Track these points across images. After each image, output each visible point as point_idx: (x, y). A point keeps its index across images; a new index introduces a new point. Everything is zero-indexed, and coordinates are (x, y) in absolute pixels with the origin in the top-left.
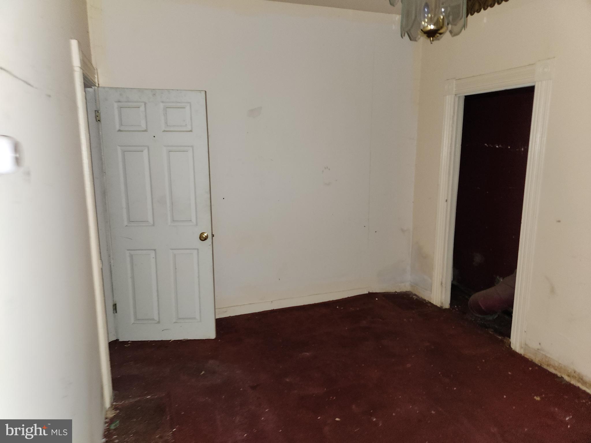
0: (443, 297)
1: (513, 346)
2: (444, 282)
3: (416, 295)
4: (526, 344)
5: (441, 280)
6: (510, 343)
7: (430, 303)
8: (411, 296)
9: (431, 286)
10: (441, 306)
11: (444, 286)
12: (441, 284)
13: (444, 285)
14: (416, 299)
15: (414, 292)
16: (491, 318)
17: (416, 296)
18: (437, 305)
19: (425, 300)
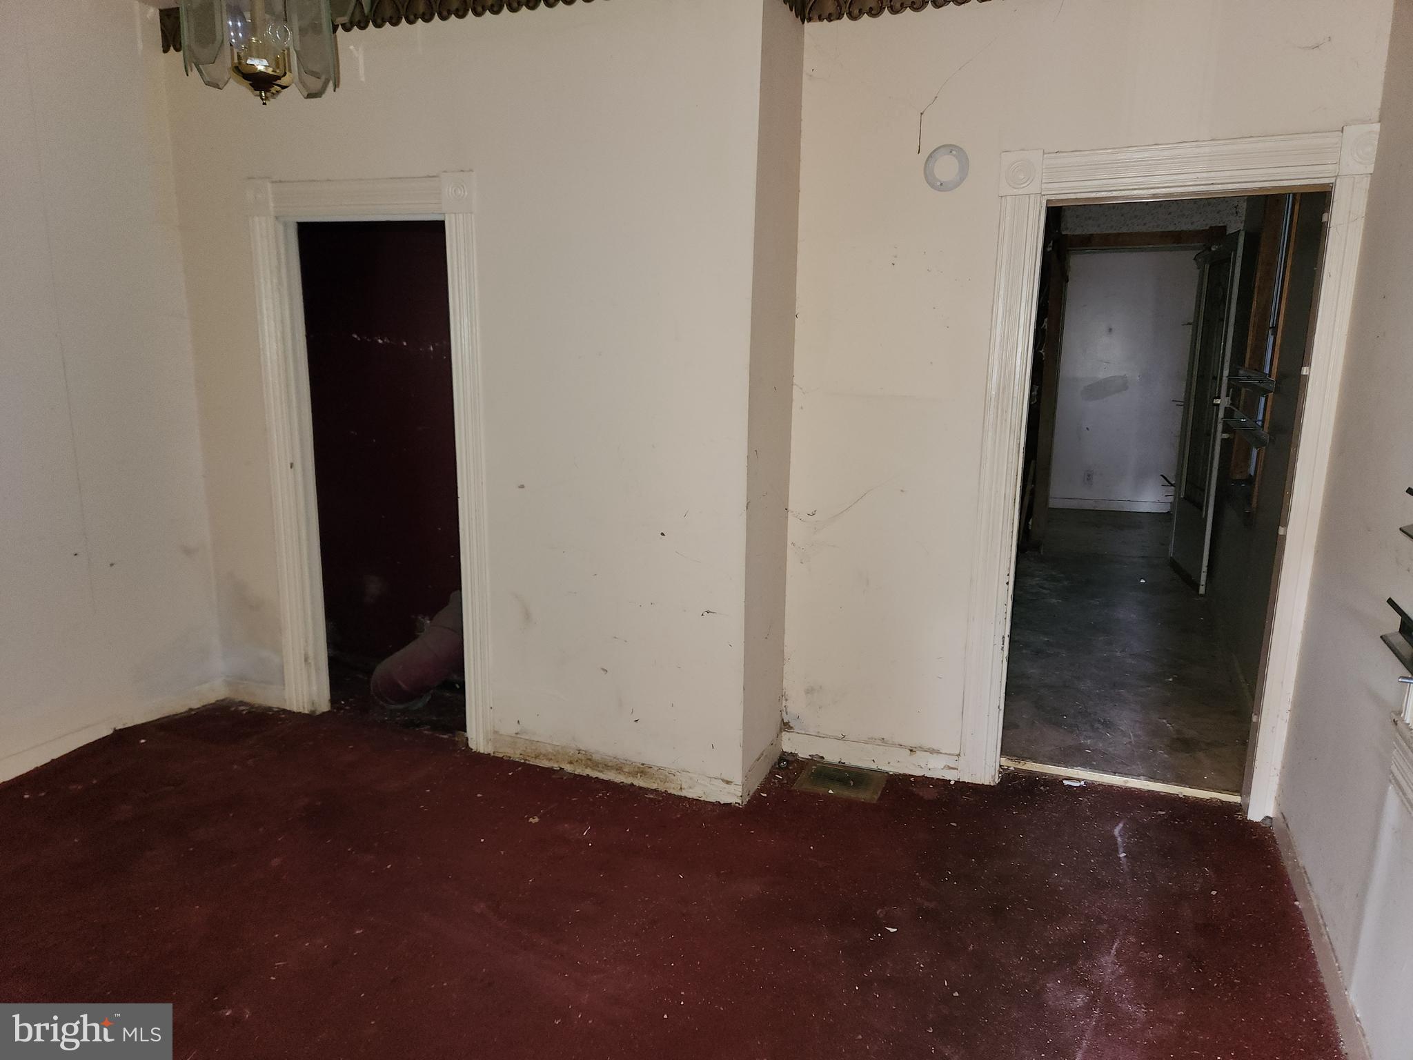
0: (315, 688)
1: (472, 745)
2: (311, 654)
3: (242, 703)
4: (496, 732)
5: (303, 652)
6: (467, 739)
7: (284, 711)
8: (233, 709)
9: (283, 673)
10: (311, 711)
11: (313, 663)
12: (306, 660)
13: (311, 660)
14: (249, 712)
15: (239, 698)
16: (420, 705)
17: (243, 705)
18: (301, 710)
19: (270, 709)
